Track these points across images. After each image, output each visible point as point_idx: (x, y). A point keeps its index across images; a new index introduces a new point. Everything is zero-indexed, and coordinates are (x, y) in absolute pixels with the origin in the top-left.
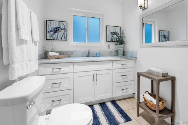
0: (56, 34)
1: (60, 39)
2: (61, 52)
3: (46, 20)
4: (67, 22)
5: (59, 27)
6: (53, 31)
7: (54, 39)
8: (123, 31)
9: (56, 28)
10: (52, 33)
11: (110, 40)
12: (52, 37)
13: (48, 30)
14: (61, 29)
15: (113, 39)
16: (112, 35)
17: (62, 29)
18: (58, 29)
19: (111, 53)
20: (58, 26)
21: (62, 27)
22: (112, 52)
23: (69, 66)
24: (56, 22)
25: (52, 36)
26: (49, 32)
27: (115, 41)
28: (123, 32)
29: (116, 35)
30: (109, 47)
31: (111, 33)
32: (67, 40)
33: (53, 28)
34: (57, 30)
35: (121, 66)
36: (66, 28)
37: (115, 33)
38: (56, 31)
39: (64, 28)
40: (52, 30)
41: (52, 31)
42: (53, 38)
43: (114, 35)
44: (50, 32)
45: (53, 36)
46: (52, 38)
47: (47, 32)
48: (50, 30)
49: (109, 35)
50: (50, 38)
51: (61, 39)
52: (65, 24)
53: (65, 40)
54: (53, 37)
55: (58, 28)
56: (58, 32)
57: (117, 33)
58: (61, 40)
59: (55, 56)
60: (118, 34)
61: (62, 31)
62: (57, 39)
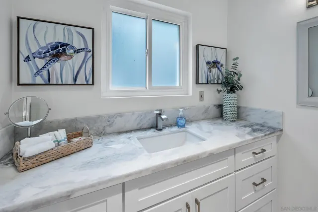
0: (57, 65)
1: (70, 81)
2: (74, 120)
3: (19, 18)
4: (93, 29)
5: (66, 42)
6: (45, 57)
7: (48, 83)
8: (237, 58)
9: (57, 47)
10: (40, 63)
11: (205, 81)
12: (41, 76)
13: (24, 52)
14: (72, 51)
15: (212, 78)
16: (210, 68)
17: (77, 51)
18: (64, 50)
19: (206, 111)
20: (61, 40)
21: (77, 43)
22: (208, 108)
23: (106, 200)
24: (55, 27)
25: (39, 72)
26: (27, 59)
27: (216, 82)
28: (237, 61)
29: (218, 68)
30: (202, 97)
31: (208, 63)
32: (93, 84)
33: (43, 44)
34: (58, 51)
35: (252, 157)
36: (90, 48)
37: (215, 64)
38: (57, 56)
39: (83, 47)
40: (40, 53)
41: (42, 55)
42: (44, 79)
43: (213, 67)
44: (31, 57)
45: (45, 73)
46: (39, 80)
47: (22, 59)
48: (33, 51)
49: (203, 67)
50: (34, 80)
51: (75, 80)
52: (88, 34)
53: (87, 84)
54: (46, 77)
55: (63, 45)
56: (62, 58)
57: (218, 63)
58: (75, 84)
59: (48, 154)
60: (222, 65)
61: (75, 56)
62: (60, 82)
